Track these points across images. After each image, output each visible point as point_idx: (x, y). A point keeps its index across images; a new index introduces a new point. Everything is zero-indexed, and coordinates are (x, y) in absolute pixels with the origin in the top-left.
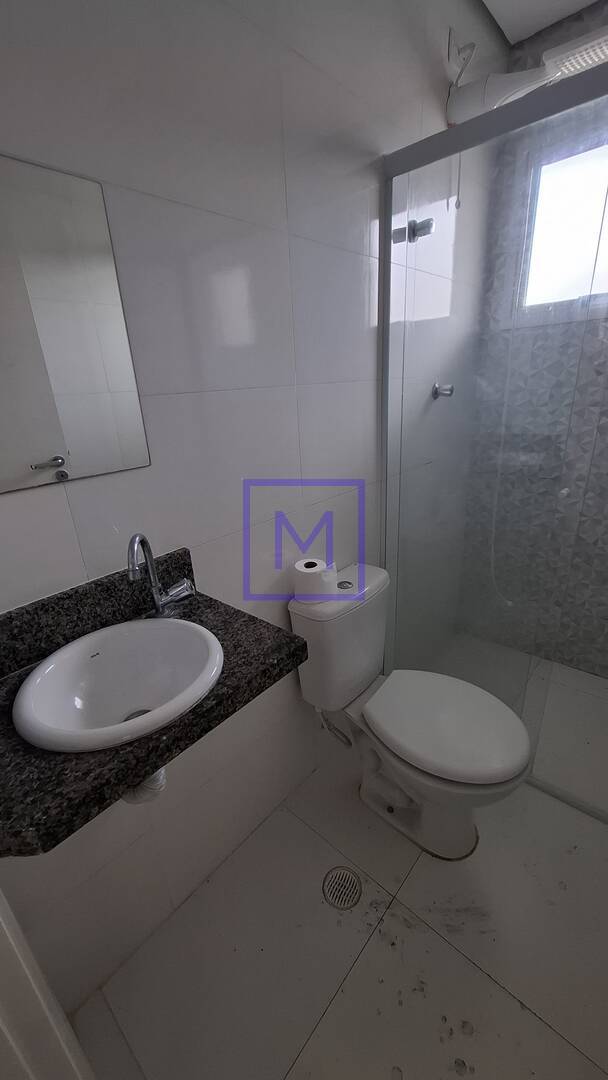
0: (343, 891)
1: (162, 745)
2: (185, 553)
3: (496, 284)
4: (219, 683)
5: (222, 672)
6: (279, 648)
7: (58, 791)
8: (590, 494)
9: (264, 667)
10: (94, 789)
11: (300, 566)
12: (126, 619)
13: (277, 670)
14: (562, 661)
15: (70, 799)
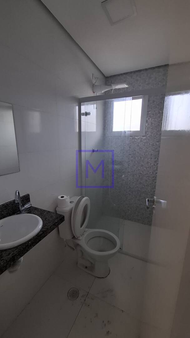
0: (74, 294)
1: (29, 244)
2: (28, 195)
3: (106, 126)
4: (42, 228)
5: (43, 226)
6: (57, 218)
7: (2, 259)
8: (131, 176)
9: (54, 223)
10: (13, 257)
11: (59, 197)
12: (10, 215)
13: (57, 224)
14: (129, 220)
15: (6, 260)
